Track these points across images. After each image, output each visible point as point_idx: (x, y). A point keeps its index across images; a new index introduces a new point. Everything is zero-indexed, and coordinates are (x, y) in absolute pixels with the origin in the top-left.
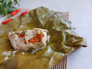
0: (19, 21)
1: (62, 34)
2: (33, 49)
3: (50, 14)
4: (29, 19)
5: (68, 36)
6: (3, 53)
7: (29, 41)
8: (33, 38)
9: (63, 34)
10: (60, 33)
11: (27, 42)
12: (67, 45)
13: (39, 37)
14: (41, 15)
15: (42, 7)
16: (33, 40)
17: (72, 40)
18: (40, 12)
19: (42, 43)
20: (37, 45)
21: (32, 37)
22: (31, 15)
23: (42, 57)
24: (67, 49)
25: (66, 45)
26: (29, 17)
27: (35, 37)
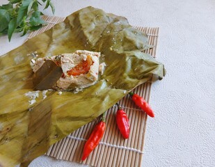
0: (47, 38)
1: (125, 58)
2: (77, 86)
3: (107, 22)
4: (67, 33)
5: (136, 62)
6: (27, 94)
7: (70, 73)
8: (75, 67)
9: (127, 59)
10: (123, 56)
11: (66, 74)
12: (133, 77)
13: (85, 66)
14: (89, 25)
15: (89, 7)
16: (75, 71)
17: (142, 68)
18: (86, 19)
19: (90, 75)
20: (82, 80)
21: (73, 66)
22: (70, 25)
23: (92, 97)
24: (132, 83)
25: (131, 76)
26: (66, 28)
27: (79, 66)
